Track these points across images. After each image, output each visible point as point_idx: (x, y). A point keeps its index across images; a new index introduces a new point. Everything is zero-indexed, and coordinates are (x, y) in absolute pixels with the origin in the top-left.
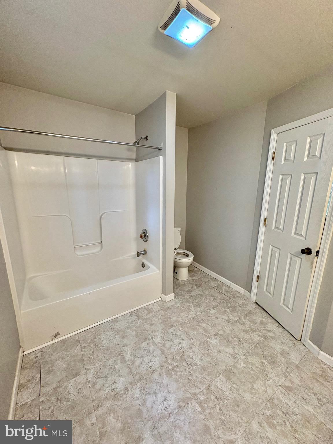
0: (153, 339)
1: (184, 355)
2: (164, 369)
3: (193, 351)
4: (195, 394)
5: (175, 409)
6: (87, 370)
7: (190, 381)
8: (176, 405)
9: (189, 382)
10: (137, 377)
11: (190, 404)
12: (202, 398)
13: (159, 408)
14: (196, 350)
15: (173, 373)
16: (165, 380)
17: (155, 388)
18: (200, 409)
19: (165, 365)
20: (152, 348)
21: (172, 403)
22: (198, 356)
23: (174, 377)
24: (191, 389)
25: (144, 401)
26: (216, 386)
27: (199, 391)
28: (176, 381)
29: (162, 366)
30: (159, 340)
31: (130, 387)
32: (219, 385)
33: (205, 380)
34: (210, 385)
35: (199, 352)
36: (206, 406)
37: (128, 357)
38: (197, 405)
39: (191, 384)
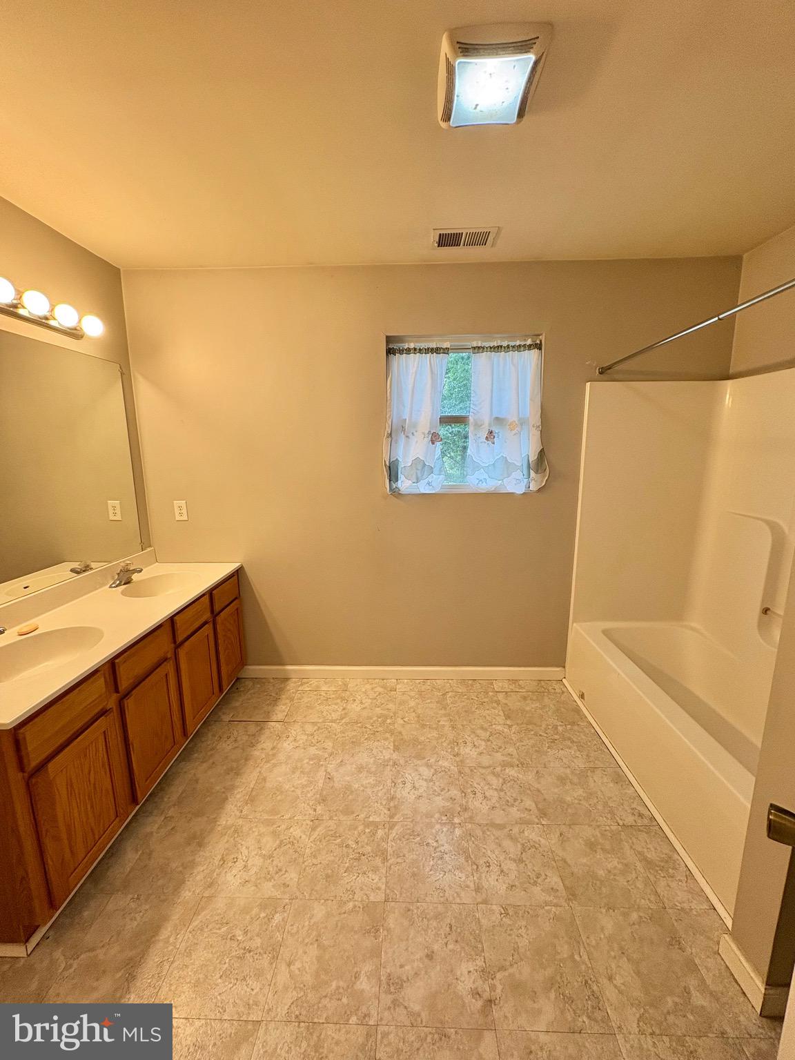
0: (539, 826)
1: (467, 861)
2: (459, 809)
3: (468, 887)
4: (391, 828)
5: (395, 792)
6: (510, 727)
7: (413, 834)
8: (398, 796)
9: (413, 831)
10: (467, 770)
11: (386, 811)
12: (380, 833)
13: (410, 775)
14: (467, 897)
15: (444, 818)
16: (439, 802)
17: (437, 784)
18: (371, 819)
19: (466, 815)
20: (514, 812)
21: (405, 793)
22: (450, 887)
23: (437, 816)
24: (402, 826)
25: (428, 766)
26: (375, 870)
27: (391, 837)
28: (429, 815)
29: (466, 809)
30: (531, 834)
31: (458, 759)
32: (374, 877)
33: (399, 860)
34: (385, 860)
35: (458, 900)
36: (367, 831)
37: (512, 772)
38: (378, 820)
39: (408, 831)
